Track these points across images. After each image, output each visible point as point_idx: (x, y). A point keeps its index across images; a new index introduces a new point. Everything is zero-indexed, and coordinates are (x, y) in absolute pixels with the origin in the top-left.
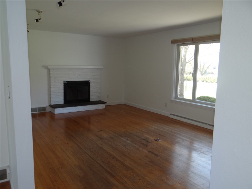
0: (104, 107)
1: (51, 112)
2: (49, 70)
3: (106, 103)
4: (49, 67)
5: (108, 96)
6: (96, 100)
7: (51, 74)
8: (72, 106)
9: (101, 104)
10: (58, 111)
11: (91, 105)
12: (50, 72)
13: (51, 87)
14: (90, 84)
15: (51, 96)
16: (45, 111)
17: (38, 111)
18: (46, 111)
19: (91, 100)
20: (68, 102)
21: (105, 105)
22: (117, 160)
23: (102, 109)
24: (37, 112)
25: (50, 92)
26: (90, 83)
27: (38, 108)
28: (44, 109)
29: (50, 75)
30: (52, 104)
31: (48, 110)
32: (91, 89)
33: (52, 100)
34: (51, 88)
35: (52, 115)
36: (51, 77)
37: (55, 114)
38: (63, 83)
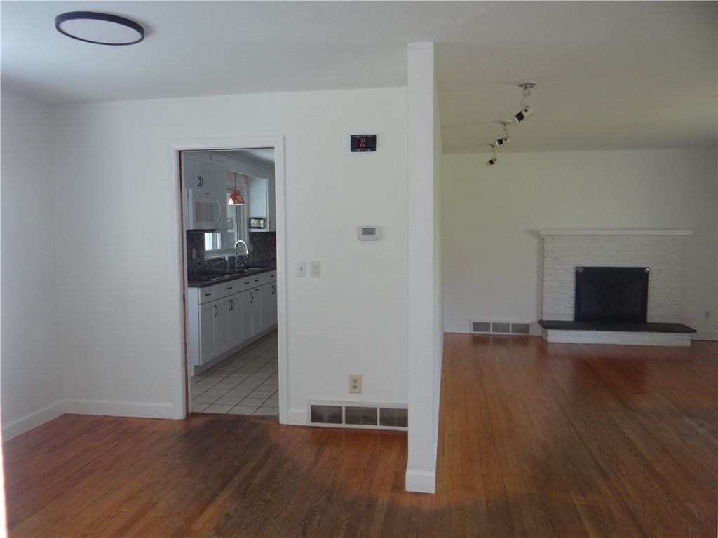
0: (688, 343)
1: (541, 336)
2: (542, 240)
3: (694, 331)
4: (542, 233)
5: (707, 314)
6: (665, 322)
7: (545, 249)
8: (592, 330)
9: (679, 332)
10: (555, 336)
11: (645, 333)
12: (543, 244)
13: (545, 278)
14: (648, 277)
15: (543, 300)
16: (528, 332)
17: (512, 332)
18: (530, 334)
19: (650, 320)
20: (584, 319)
21: (690, 338)
22: (636, 456)
23: (681, 348)
24: (510, 333)
25: (543, 290)
26: (647, 274)
27: (513, 324)
28: (526, 327)
29: (543, 251)
30: (545, 319)
31: (536, 331)
32: (651, 291)
33: (544, 308)
34: (545, 282)
35: (543, 344)
36: (545, 256)
37: (547, 343)
38: (573, 271)
